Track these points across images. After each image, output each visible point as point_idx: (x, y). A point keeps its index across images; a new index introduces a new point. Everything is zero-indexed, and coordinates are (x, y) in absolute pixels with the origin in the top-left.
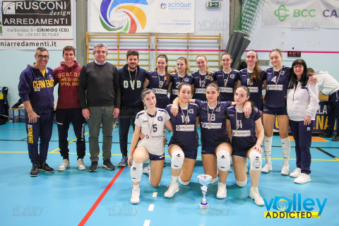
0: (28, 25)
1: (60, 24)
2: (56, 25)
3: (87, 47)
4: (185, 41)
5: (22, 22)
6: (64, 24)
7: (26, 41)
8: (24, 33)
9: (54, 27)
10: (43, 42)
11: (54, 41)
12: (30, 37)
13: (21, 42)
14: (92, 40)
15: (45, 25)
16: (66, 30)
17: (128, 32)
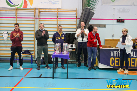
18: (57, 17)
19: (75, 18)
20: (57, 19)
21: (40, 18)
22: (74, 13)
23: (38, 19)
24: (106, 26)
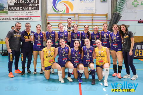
0: (20, 10)
1: (34, 10)
2: (33, 10)
3: (46, 20)
4: (91, 17)
5: (17, 9)
6: (36, 10)
7: (19, 18)
8: (18, 14)
9: (32, 11)
10: (27, 18)
11: (31, 17)
12: (21, 16)
13: (16, 18)
14: (49, 17)
15: (27, 10)
16: (37, 12)
17: (65, 13)
18: (92, 20)
19: (106, 20)
20: (92, 21)
21: (79, 21)
22: (105, 17)
23: (77, 22)
24: (130, 26)
